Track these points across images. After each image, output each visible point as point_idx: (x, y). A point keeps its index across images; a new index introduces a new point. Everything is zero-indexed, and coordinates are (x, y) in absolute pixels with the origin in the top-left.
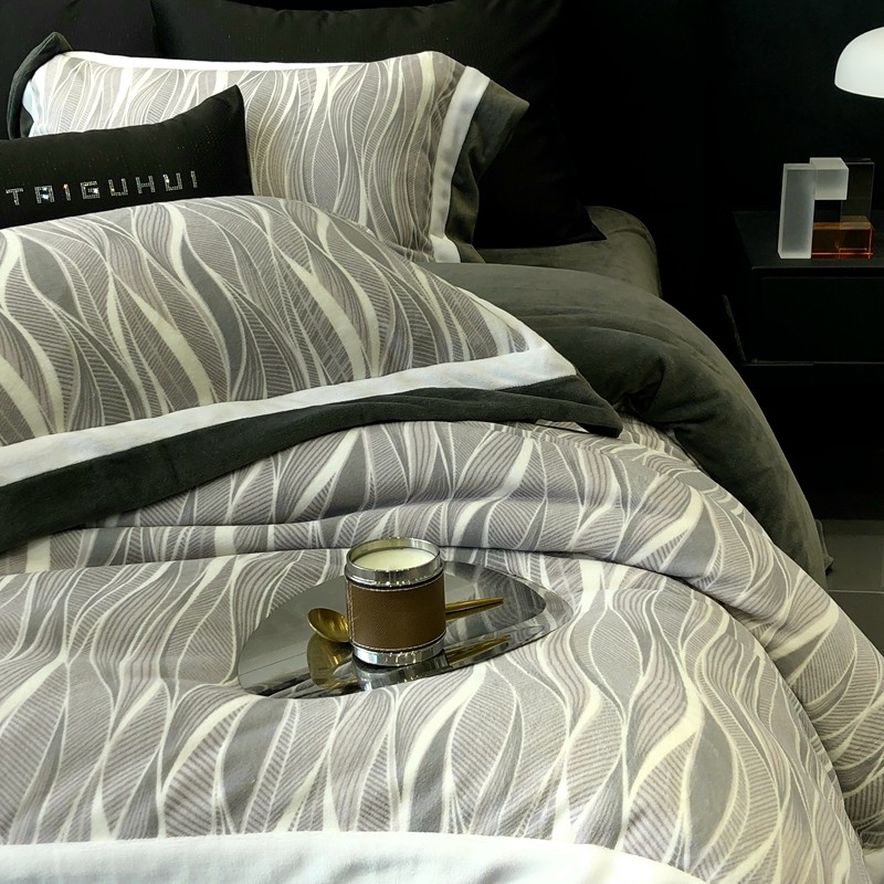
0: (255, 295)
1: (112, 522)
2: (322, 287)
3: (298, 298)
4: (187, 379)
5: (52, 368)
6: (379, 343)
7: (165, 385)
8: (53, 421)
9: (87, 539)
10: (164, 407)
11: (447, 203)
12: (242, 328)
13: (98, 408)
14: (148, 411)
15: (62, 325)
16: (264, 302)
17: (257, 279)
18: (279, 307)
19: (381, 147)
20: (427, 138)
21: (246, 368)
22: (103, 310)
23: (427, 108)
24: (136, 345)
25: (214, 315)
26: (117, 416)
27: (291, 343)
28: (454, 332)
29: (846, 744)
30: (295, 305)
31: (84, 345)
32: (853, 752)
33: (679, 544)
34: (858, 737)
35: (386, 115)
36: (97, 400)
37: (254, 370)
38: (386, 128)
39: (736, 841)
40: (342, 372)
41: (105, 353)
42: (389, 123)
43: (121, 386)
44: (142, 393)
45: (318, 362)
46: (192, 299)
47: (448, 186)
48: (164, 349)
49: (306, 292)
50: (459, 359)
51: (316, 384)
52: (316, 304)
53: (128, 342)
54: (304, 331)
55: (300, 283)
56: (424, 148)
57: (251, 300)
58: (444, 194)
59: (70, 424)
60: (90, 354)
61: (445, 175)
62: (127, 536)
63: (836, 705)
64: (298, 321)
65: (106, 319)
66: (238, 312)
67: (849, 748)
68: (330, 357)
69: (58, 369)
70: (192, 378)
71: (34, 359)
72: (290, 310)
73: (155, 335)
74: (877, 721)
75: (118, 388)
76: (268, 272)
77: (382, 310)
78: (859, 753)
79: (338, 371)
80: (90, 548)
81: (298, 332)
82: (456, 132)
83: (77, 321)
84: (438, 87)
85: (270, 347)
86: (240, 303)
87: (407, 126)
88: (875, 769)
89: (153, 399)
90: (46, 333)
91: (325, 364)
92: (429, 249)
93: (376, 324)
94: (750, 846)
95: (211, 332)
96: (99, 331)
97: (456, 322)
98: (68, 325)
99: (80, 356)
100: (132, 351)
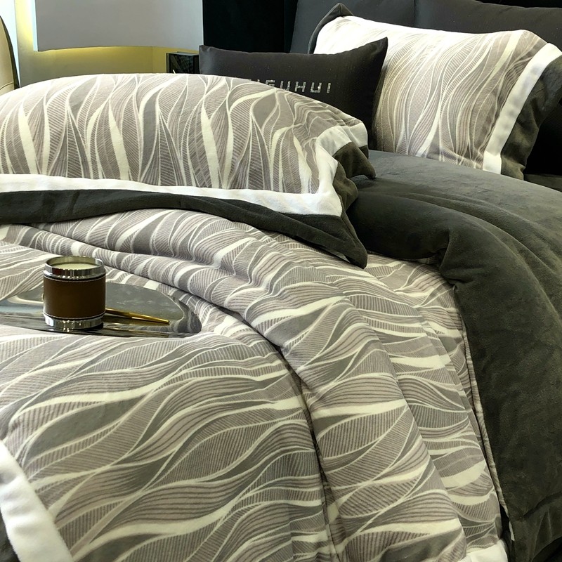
0: (172, 124)
1: (42, 226)
2: (210, 128)
3: (193, 131)
4: (116, 163)
5: (49, 140)
6: (230, 168)
7: (103, 163)
8: (41, 168)
9: (23, 231)
10: (100, 175)
11: (508, 133)
12: (155, 141)
13: (65, 166)
14: (92, 175)
15: (66, 119)
16: (174, 129)
17: (178, 116)
18: (180, 134)
19: (460, 86)
20: (498, 86)
21: (151, 165)
22: (90, 115)
23: (504, 66)
24: (96, 138)
25: (144, 131)
26: (75, 173)
27: (179, 156)
28: (276, 172)
29: (344, 499)
30: (190, 135)
31: (70, 131)
32: (349, 507)
33: (280, 322)
34: (355, 498)
35: (471, 67)
36: (66, 162)
37: (155, 167)
38: (468, 75)
39: (54, 463)
40: (205, 181)
41: (78, 138)
42: (470, 72)
43: (80, 158)
44: (90, 164)
45: (192, 171)
46: (138, 120)
47: (512, 122)
48: (109, 143)
49: (200, 129)
50: (276, 190)
51: (190, 184)
52: (202, 137)
53: (93, 135)
54: (188, 151)
55: (199, 123)
56: (494, 92)
57: (167, 127)
58: (506, 127)
59: (50, 172)
60: (71, 137)
61: (511, 114)
62: (40, 234)
63: (343, 468)
64: (187, 144)
65: (88, 121)
66: (158, 131)
67: (346, 502)
68: (199, 170)
69: (52, 140)
70: (119, 163)
71: (43, 134)
72: (185, 137)
73: (108, 136)
74: (375, 494)
75: (78, 158)
76: (186, 114)
77: (238, 149)
78: (353, 510)
79: (202, 180)
80: (23, 236)
81: (185, 151)
82: (525, 86)
83: (73, 119)
84: (516, 54)
85: (167, 156)
86: (161, 127)
87: (484, 76)
88: (364, 527)
89: (95, 170)
90: (55, 121)
91: (196, 174)
92: (480, 160)
93: (231, 156)
94: (61, 470)
95: (138, 140)
96: (81, 127)
97: (280, 166)
98: (68, 119)
99: (65, 137)
100: (92, 140)
